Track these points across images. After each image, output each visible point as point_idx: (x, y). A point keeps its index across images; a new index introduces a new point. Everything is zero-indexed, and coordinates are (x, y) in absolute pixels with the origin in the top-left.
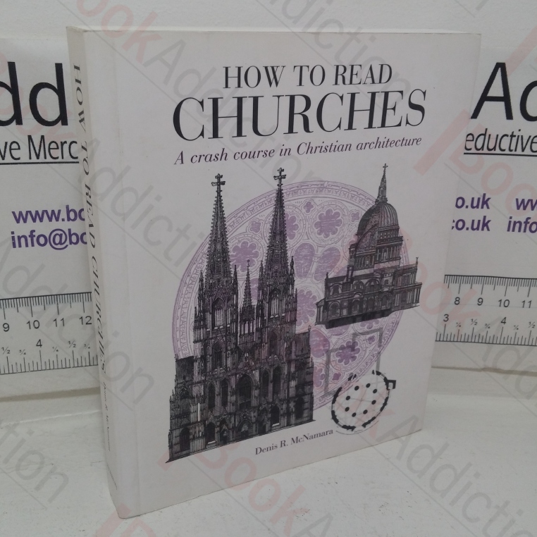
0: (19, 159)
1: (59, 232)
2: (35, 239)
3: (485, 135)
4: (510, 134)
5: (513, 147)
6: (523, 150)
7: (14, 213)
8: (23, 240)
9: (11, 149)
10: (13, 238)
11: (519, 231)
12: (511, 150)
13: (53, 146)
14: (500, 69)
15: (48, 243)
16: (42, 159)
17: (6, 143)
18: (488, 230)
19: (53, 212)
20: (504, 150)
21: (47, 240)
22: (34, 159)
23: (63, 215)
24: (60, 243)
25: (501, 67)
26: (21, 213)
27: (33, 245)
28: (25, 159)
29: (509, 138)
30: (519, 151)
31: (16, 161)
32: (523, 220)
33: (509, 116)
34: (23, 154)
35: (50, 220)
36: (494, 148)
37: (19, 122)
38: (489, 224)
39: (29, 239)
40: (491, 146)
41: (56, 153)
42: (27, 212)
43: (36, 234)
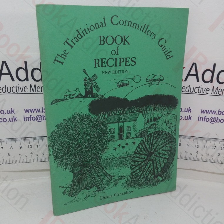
0: (27, 92)
1: (40, 116)
2: (31, 118)
3: (189, 87)
4: (198, 87)
5: (199, 92)
6: (203, 93)
7: (25, 109)
8: (27, 118)
9: (24, 89)
10: (24, 118)
11: (202, 121)
12: (199, 93)
13: (38, 88)
14: (194, 65)
15: (36, 120)
16: (34, 92)
17: (23, 87)
18: (191, 120)
19: (38, 109)
20: (196, 93)
21: (35, 119)
22: (32, 92)
23: (41, 110)
24: (40, 120)
25: (195, 64)
26: (27, 110)
27: (31, 120)
28: (29, 92)
29: (198, 88)
30: (202, 93)
31: (26, 93)
32: (203, 117)
33: (198, 81)
34: (28, 90)
35: (37, 112)
36: (193, 92)
37: (28, 80)
38: (191, 118)
39: (29, 118)
40: (191, 91)
41: (39, 90)
42: (29, 109)
43: (32, 116)
